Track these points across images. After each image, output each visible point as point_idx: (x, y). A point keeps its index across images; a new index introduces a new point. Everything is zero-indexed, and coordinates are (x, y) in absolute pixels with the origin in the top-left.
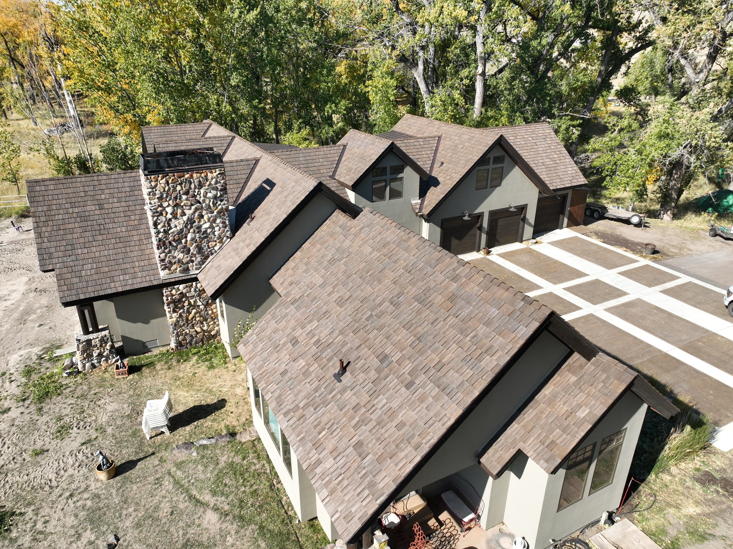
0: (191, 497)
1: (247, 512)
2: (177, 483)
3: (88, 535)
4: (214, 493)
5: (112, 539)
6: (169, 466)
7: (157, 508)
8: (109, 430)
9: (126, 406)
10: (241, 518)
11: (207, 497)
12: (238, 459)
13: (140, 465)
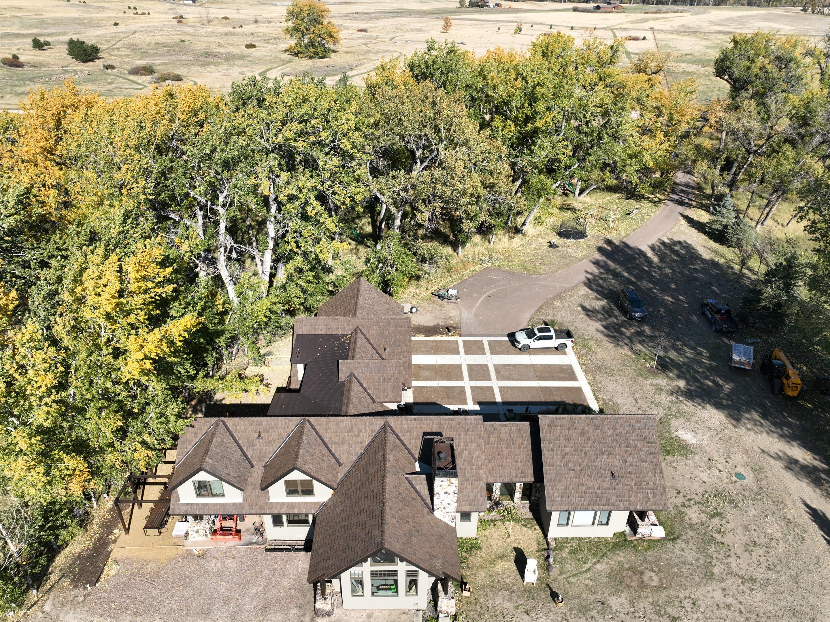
0: (586, 571)
1: (600, 554)
2: (574, 576)
3: (594, 613)
4: (586, 563)
5: (599, 604)
6: (560, 578)
7: (586, 585)
8: (520, 602)
9: (500, 593)
10: (603, 556)
11: (587, 566)
12: (567, 551)
13: (555, 590)
